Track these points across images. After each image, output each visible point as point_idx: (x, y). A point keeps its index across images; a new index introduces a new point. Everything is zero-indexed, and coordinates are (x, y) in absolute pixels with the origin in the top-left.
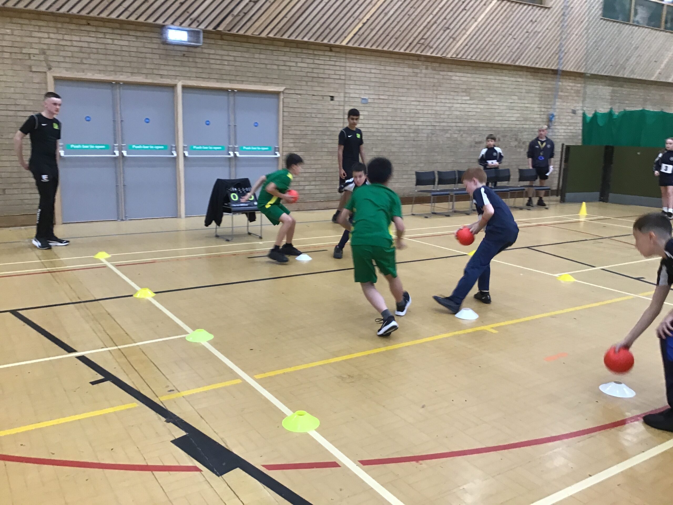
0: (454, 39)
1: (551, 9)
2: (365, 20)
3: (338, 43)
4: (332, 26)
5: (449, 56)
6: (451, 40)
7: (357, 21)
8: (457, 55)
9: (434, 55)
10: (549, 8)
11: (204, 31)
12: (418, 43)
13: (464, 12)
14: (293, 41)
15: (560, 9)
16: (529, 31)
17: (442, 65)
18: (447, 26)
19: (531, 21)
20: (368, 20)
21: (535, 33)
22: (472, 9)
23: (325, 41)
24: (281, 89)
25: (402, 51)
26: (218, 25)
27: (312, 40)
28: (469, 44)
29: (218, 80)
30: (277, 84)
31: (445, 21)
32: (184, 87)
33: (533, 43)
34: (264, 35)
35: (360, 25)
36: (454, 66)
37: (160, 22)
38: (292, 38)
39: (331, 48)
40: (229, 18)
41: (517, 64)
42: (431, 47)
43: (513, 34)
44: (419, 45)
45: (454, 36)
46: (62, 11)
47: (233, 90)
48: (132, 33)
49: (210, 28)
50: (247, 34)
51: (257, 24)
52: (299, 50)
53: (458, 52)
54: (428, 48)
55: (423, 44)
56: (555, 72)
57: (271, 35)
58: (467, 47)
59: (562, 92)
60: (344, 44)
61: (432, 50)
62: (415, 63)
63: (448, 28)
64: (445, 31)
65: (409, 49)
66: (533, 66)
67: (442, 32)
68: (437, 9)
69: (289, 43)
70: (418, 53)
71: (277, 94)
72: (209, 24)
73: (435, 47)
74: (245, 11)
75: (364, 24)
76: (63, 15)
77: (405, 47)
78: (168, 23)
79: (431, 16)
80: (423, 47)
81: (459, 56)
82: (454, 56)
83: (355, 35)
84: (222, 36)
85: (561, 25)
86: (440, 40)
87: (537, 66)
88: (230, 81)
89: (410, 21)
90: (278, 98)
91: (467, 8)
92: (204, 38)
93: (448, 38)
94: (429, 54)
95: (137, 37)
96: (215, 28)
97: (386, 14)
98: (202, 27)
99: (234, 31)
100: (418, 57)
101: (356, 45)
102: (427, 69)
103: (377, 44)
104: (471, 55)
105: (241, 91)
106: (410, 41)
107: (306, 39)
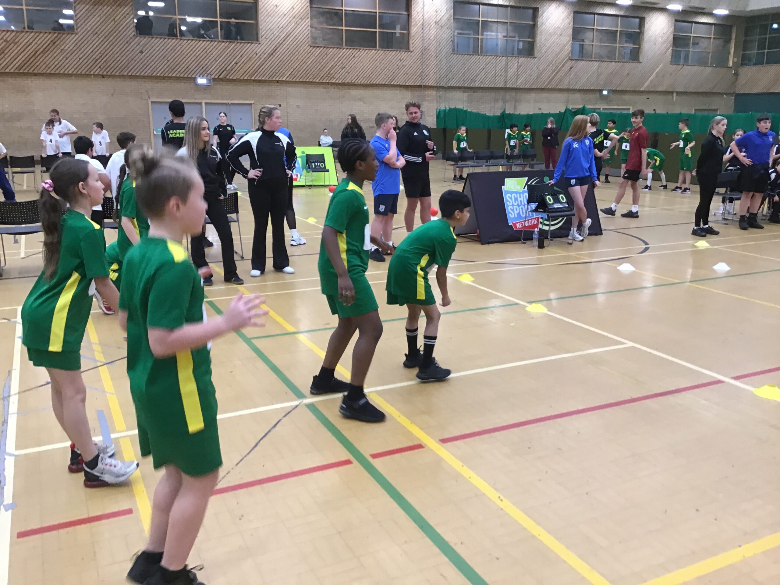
0: (349, 73)
1: (413, 52)
2: (294, 67)
3: (280, 79)
4: (277, 71)
5: (346, 82)
6: (347, 73)
7: (290, 68)
8: (352, 81)
9: (336, 82)
10: (412, 51)
11: (213, 78)
12: (327, 76)
13: (354, 58)
14: (256, 80)
15: (420, 51)
16: (399, 65)
17: (344, 86)
18: (343, 66)
19: (400, 59)
20: (296, 67)
21: (403, 66)
22: (358, 57)
23: (274, 79)
24: (252, 102)
25: (317, 81)
26: (220, 75)
27: (267, 79)
28: (359, 75)
29: (221, 99)
30: (251, 100)
31: (342, 64)
32: (206, 103)
33: (403, 71)
34: (242, 78)
35: (292, 70)
36: (352, 87)
37: (194, 76)
38: (256, 78)
39: (278, 82)
40: (225, 72)
41: (392, 83)
42: (335, 78)
43: (387, 68)
44: (327, 78)
45: (349, 71)
46: (153, 75)
47: (229, 104)
48: (183, 81)
49: (216, 77)
50: (234, 78)
51: (239, 73)
52: (260, 84)
53: (352, 79)
54: (333, 78)
55: (329, 77)
56: (420, 86)
57: (245, 78)
58: (357, 77)
59: (428, 97)
60: (284, 79)
61: (335, 79)
62: (327, 86)
63: (345, 67)
64: (342, 69)
65: (322, 79)
66: (404, 84)
67: (341, 69)
68: (337, 58)
69: (254, 81)
70: (327, 81)
71: (251, 104)
72: (216, 75)
73: (337, 78)
74: (232, 68)
75: (294, 69)
76: (154, 76)
77: (319, 79)
78: (196, 77)
79: (333, 62)
80: (330, 78)
81: (353, 82)
82: (350, 81)
83: (290, 75)
84: (222, 80)
85: (421, 60)
86: (340, 74)
87: (407, 84)
88: (227, 100)
89: (321, 65)
90: (252, 106)
91: (356, 56)
92: (213, 81)
93: (345, 73)
94: (334, 81)
95: (184, 83)
96: (218, 77)
97: (306, 63)
98: (213, 77)
99: (228, 77)
100: (328, 83)
101: (291, 80)
102: (334, 89)
103: (303, 78)
104: (361, 80)
105: (232, 104)
106: (321, 76)
107: (263, 79)
